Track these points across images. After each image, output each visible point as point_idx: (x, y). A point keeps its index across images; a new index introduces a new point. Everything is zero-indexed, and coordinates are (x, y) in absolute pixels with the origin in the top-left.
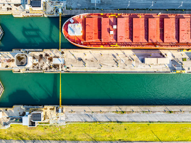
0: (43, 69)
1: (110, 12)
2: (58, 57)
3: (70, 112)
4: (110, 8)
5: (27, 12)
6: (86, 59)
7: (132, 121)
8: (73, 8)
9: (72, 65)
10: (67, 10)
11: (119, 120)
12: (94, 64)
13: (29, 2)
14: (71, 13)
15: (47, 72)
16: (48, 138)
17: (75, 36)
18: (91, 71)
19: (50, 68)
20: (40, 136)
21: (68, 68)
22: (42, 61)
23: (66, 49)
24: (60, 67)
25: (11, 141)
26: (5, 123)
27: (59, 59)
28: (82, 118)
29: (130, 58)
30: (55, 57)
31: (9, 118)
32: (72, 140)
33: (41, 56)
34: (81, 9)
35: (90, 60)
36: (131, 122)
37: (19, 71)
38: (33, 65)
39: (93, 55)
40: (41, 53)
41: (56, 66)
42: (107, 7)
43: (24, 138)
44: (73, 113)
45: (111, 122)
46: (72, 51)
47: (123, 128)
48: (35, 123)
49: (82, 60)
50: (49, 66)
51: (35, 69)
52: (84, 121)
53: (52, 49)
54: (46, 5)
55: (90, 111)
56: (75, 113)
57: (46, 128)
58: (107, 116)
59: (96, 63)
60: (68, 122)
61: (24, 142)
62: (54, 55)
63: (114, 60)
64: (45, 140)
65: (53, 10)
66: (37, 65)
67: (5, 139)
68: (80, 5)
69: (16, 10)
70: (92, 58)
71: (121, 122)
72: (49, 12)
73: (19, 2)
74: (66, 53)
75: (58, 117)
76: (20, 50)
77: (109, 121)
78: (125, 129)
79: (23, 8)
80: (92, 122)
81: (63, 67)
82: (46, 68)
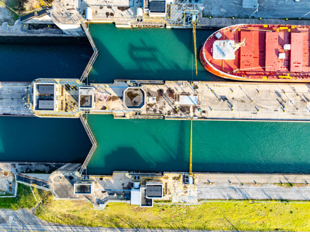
0: (163, 112)
1: (273, 22)
2: (188, 94)
3: (205, 183)
4: (273, 17)
5: (138, 20)
6: (233, 98)
7: (304, 199)
8: (214, 15)
9: (210, 108)
10: (204, 18)
11: (284, 198)
12: (246, 106)
13: (145, 4)
14: (210, 22)
15: (170, 117)
16: (160, 226)
17: (222, 60)
18: (240, 118)
19: (175, 111)
20: (149, 222)
21: (204, 112)
22: (162, 100)
23: (202, 81)
24: (191, 109)
25: (98, 229)
26: (99, 199)
27: (190, 98)
28: (225, 194)
29: (303, 98)
30: (184, 94)
31: (105, 192)
32: (199, 229)
33: (161, 91)
34: (227, 17)
35: (239, 100)
36: (303, 201)
37: (124, 116)
38: (148, 107)
39: (245, 91)
40: (161, 87)
41: (184, 109)
42: (268, 15)
43: (121, 224)
44: (211, 185)
45: (271, 200)
46: (211, 84)
47: (288, 211)
48: (151, 200)
49: (226, 99)
50: (174, 108)
51: (151, 112)
52: (228, 198)
53: (179, 82)
54: (170, 8)
55: (238, 182)
56: (214, 185)
57: (163, 210)
58: (265, 190)
59: (250, 105)
60: (201, 200)
61: (121, 230)
62: (182, 91)
63: (278, 100)
64: (154, 228)
65: (180, 18)
66: (154, 107)
67: (90, 225)
68: (225, 11)
69: (121, 16)
70: (244, 97)
71: (287, 201)
72: (175, 21)
73: (127, 4)
74: (202, 88)
75: (186, 192)
76: (126, 82)
77: (267, 198)
78: (291, 212)
79: (132, 13)
80: (241, 200)
81: (196, 110)
82: (169, 111)
